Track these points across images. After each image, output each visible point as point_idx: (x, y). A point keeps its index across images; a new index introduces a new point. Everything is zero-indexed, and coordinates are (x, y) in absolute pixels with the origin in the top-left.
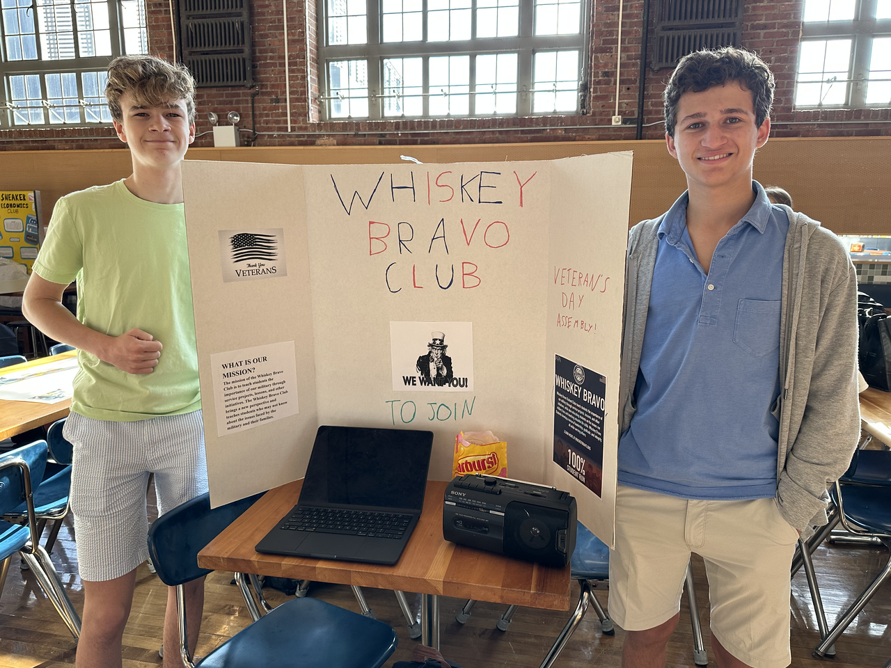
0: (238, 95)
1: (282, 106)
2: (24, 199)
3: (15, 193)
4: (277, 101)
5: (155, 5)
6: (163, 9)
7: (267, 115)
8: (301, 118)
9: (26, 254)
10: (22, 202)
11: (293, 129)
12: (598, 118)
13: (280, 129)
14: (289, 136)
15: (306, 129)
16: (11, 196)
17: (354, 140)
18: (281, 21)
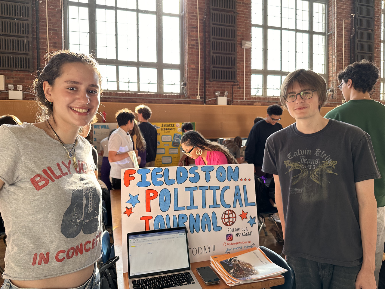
0: (225, 85)
1: (242, 90)
2: (174, 126)
3: (169, 123)
4: (240, 88)
5: (192, 45)
6: (195, 47)
7: (236, 93)
8: (248, 95)
9: (172, 152)
10: (173, 128)
11: (246, 99)
12: (338, 100)
13: (240, 99)
14: (244, 102)
15: (250, 99)
16: (167, 125)
17: (267, 104)
18: (243, 58)
